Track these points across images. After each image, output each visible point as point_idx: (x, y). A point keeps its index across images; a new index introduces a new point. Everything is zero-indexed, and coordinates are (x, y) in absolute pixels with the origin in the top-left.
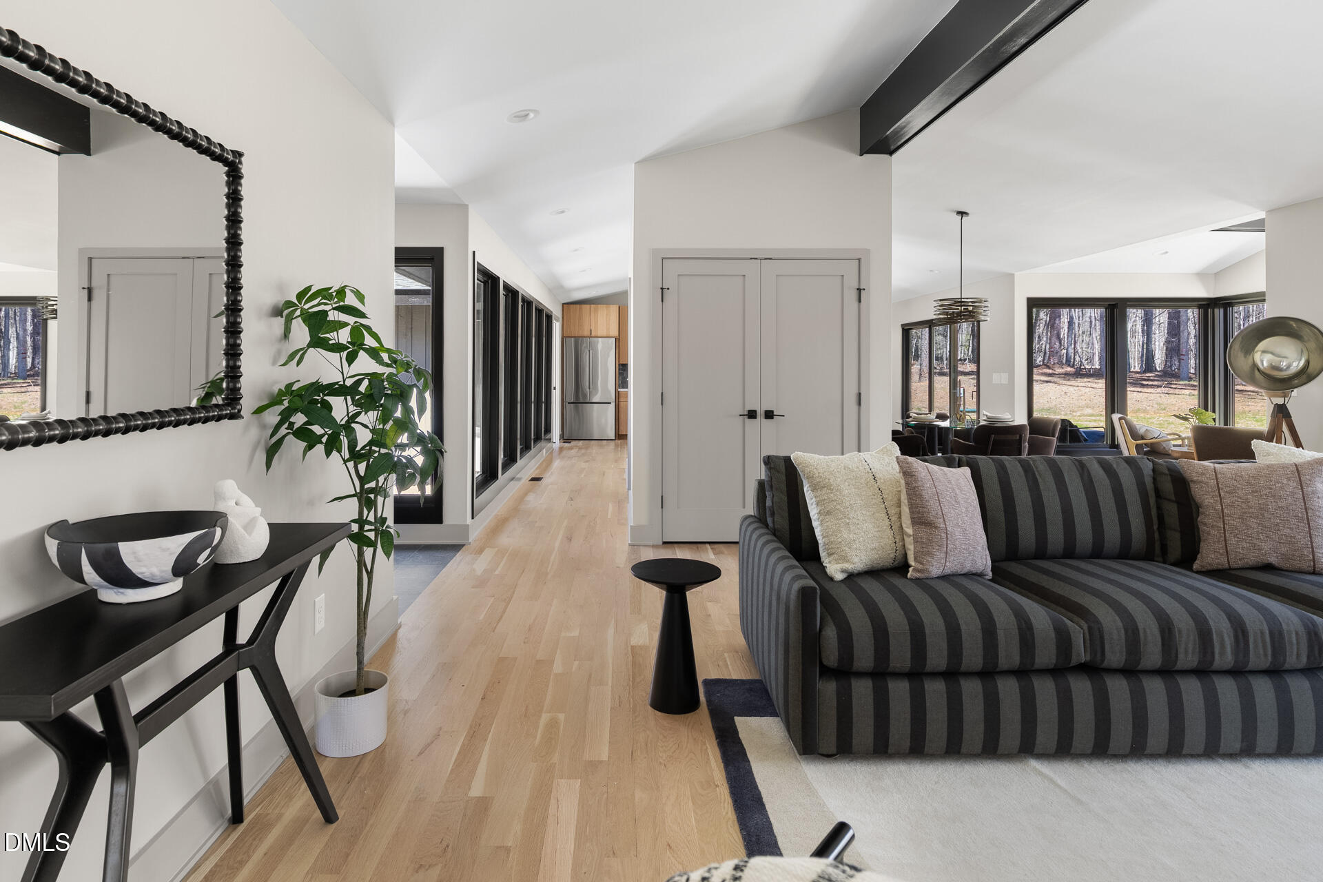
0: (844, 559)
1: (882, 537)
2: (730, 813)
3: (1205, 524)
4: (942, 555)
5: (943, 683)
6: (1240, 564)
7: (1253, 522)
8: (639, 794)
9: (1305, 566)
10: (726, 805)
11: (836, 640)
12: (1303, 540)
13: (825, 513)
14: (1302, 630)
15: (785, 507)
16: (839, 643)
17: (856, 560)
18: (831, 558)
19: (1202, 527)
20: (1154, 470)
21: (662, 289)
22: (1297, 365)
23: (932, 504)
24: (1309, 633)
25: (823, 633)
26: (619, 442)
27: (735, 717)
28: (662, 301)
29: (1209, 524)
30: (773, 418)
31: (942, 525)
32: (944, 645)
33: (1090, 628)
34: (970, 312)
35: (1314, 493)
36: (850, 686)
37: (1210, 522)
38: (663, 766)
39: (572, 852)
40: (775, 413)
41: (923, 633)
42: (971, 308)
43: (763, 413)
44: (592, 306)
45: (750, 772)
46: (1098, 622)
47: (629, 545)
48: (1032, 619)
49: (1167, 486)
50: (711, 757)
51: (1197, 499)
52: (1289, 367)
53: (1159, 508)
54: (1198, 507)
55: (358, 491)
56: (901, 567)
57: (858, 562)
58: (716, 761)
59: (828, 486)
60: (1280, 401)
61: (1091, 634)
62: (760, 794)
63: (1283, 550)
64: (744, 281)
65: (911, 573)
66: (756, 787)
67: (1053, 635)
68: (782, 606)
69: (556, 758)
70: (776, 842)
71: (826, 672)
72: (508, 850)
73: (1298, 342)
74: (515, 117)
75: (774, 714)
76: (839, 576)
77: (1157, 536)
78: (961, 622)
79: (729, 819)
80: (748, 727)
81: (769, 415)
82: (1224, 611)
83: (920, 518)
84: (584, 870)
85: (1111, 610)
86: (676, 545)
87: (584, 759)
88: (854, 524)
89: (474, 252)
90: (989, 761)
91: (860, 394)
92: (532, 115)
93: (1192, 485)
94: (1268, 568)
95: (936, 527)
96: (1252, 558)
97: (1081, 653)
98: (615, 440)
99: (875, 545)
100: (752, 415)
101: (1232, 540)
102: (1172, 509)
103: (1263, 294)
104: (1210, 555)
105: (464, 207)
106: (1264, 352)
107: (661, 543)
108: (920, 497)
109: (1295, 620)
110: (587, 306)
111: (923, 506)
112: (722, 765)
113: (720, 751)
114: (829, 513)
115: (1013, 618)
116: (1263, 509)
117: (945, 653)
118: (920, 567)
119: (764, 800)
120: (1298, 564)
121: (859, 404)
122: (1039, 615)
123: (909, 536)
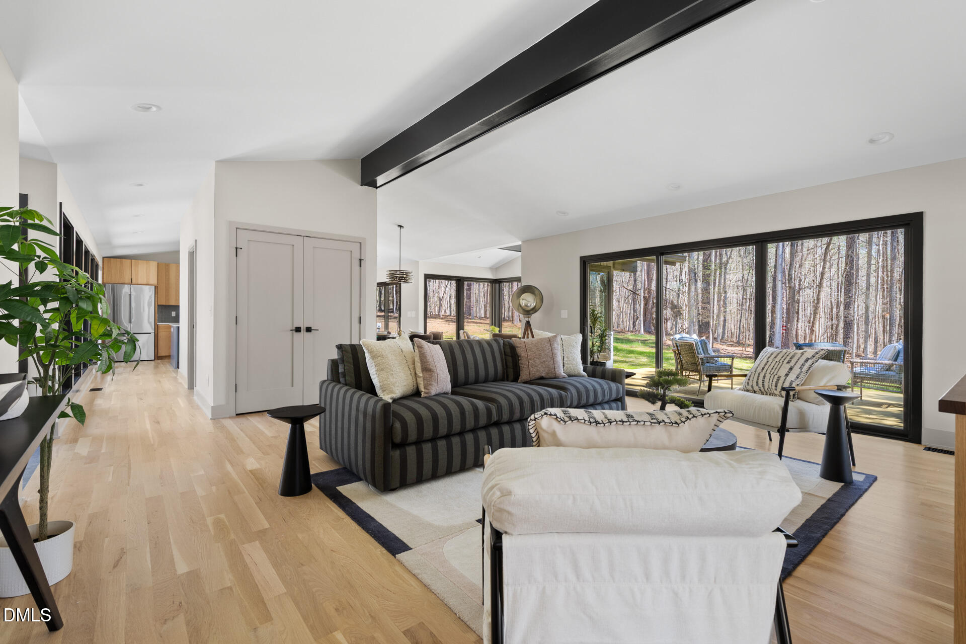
0: (392, 392)
1: (408, 380)
2: (357, 527)
3: (522, 364)
4: (436, 385)
5: (445, 441)
6: (533, 378)
7: (537, 361)
8: (300, 536)
9: (552, 376)
10: (353, 525)
11: (400, 428)
12: (551, 365)
13: (380, 370)
14: (558, 397)
15: (353, 371)
16: (402, 429)
17: (397, 392)
18: (385, 392)
19: (521, 365)
20: (503, 344)
21: (236, 248)
22: (533, 305)
23: (431, 361)
24: (560, 397)
25: (394, 426)
26: (159, 361)
27: (337, 487)
28: (236, 256)
29: (523, 363)
30: (311, 332)
31: (435, 370)
32: (446, 422)
33: (497, 406)
34: (404, 278)
35: (554, 348)
36: (406, 450)
37: (523, 362)
38: (307, 520)
39: (276, 573)
40: (312, 329)
41: (437, 418)
42: (405, 276)
43: (305, 329)
44: (133, 261)
45: (358, 507)
46: (500, 403)
47: (211, 419)
48: (478, 405)
49: (508, 350)
50: (332, 507)
51: (519, 354)
52: (531, 305)
53: (505, 360)
54: (519, 356)
55: (42, 375)
56: (417, 393)
57: (398, 393)
58: (336, 509)
59: (382, 356)
60: (527, 319)
61: (498, 408)
62: (368, 514)
63: (546, 371)
64: (293, 248)
65: (423, 395)
66: (365, 513)
67: (485, 411)
68: (369, 418)
69: (233, 536)
70: (388, 530)
71: (396, 446)
72: (230, 588)
73: (533, 296)
74: (139, 107)
75: (360, 479)
76: (390, 401)
77: (505, 371)
78: (452, 411)
79: (358, 530)
80: (345, 490)
81: (309, 330)
82: (537, 393)
83: (426, 368)
84: (289, 578)
85: (503, 398)
86: (246, 415)
87: (253, 531)
88: (396, 374)
89: (61, 204)
90: (461, 474)
91: (360, 318)
92: (154, 109)
93: (517, 349)
94: (542, 378)
95: (433, 371)
96: (537, 375)
97: (495, 418)
98: (154, 360)
99: (405, 384)
100: (298, 330)
101: (531, 368)
102: (510, 359)
103: (520, 277)
104: (524, 376)
105: (54, 166)
106: (523, 299)
107: (235, 415)
108: (425, 357)
109: (556, 393)
110: (128, 261)
111: (427, 362)
112: (341, 510)
113: (336, 504)
114: (382, 370)
115: (471, 406)
116: (540, 355)
117: (446, 426)
118: (427, 391)
119: (372, 516)
120: (551, 376)
121: (360, 323)
122: (480, 404)
123: (420, 377)
